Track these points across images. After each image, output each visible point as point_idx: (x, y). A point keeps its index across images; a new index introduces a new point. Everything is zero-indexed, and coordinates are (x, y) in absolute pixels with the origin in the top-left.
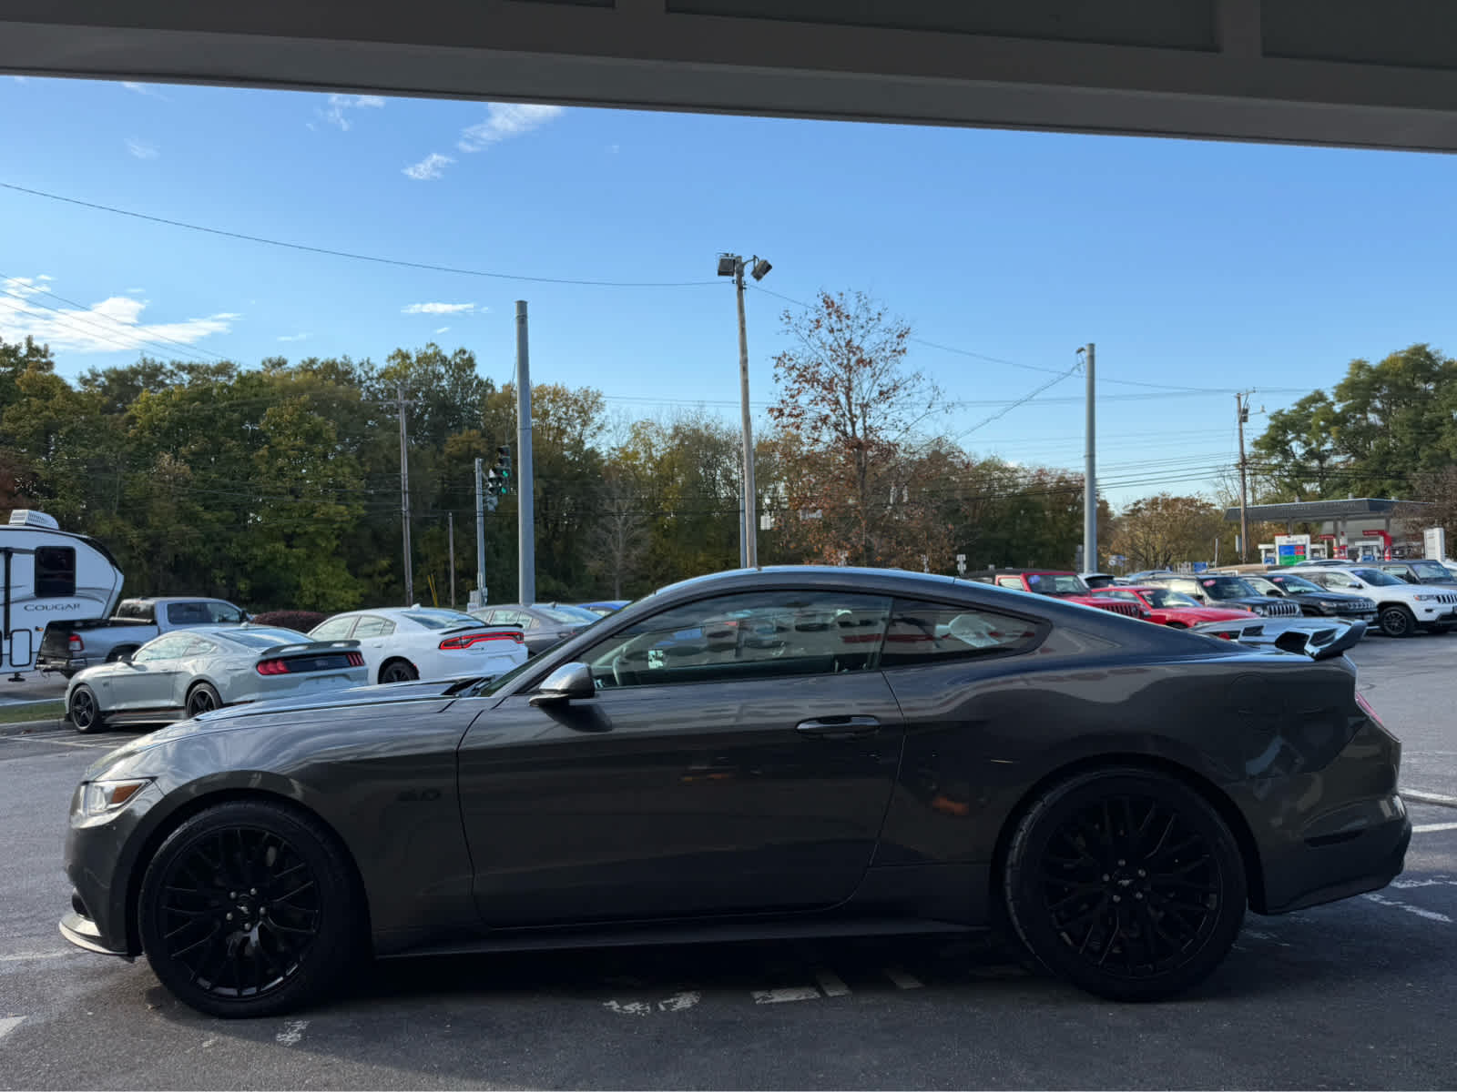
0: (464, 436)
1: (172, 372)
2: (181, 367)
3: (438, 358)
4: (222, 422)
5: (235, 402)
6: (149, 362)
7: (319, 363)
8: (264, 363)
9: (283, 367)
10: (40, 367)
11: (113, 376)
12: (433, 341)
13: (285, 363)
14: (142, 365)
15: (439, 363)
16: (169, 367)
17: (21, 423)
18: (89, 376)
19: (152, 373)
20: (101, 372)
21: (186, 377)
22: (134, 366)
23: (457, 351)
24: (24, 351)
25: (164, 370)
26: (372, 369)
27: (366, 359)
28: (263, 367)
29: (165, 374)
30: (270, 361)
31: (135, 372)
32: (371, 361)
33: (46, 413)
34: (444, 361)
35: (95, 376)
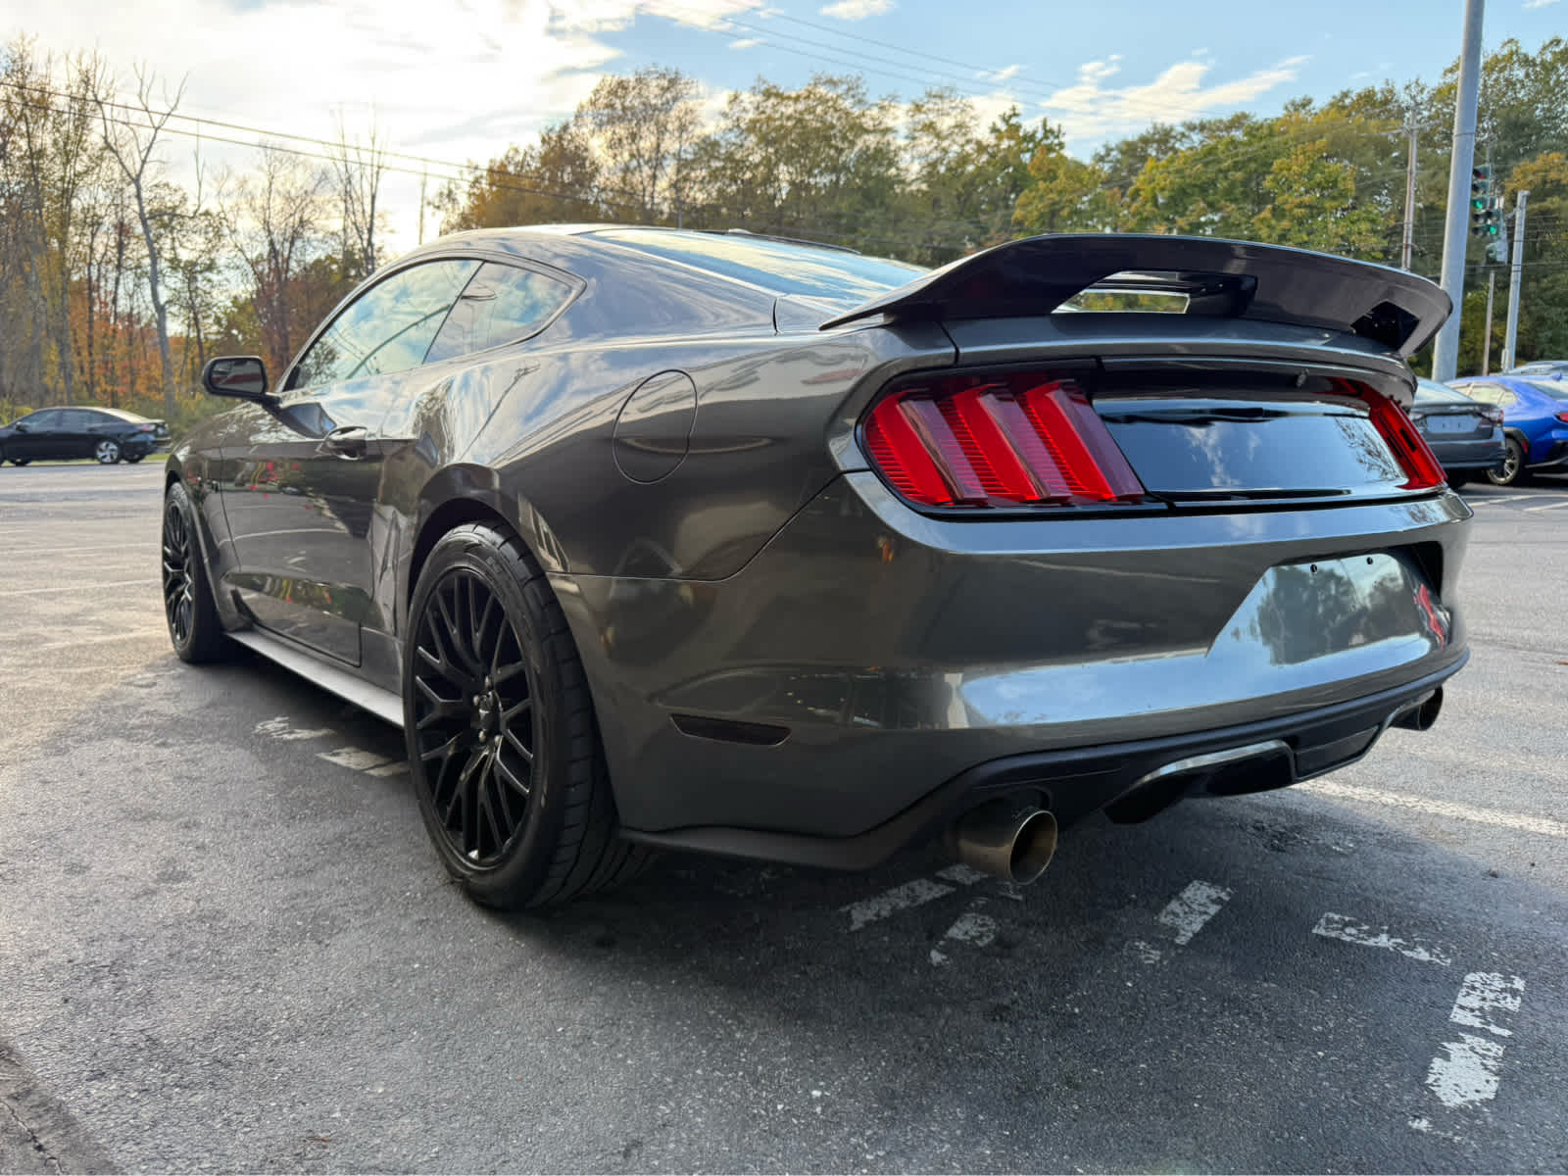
0: (1539, 163)
1: (1183, 135)
2: (1192, 128)
3: (1515, 58)
4: (1222, 185)
5: (1240, 158)
6: (1159, 126)
7: (1354, 96)
8: (1286, 108)
9: (1308, 108)
10: (1050, 149)
11: (1125, 148)
12: (1511, 37)
13: (1310, 102)
14: (1152, 131)
15: (1516, 65)
16: (1180, 129)
17: (1029, 208)
18: (1103, 152)
19: (1163, 138)
20: (1113, 146)
21: (1196, 138)
22: (1145, 134)
23: (1547, 42)
24: (1039, 135)
25: (1173, 134)
26: (1422, 91)
27: (1414, 79)
28: (1285, 112)
29: (1174, 137)
30: (1293, 104)
31: (1145, 141)
32: (1421, 82)
33: (1051, 196)
34: (1527, 62)
35: (1109, 150)
